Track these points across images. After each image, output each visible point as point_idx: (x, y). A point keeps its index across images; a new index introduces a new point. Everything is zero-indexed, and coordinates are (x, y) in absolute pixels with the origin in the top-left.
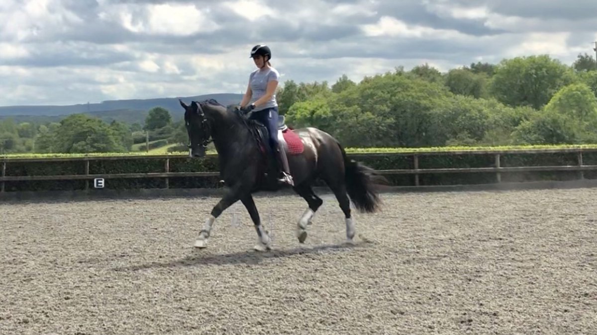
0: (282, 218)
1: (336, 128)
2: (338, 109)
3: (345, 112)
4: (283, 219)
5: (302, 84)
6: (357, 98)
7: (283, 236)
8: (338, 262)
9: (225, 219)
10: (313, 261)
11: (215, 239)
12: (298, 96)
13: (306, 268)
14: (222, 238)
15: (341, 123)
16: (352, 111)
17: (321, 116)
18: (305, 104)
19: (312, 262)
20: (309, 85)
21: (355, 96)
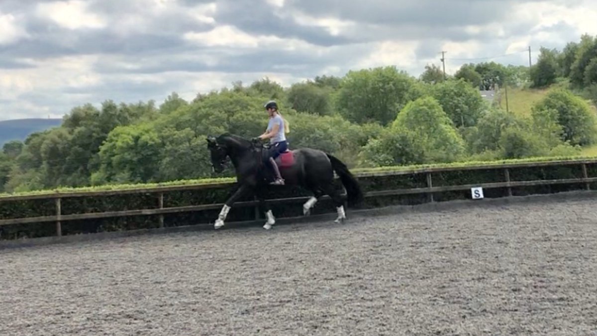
0: (98, 270)
1: (165, 157)
2: (167, 134)
3: (175, 137)
4: (99, 272)
5: (123, 105)
6: (190, 120)
7: (99, 294)
8: (165, 320)
9: (24, 278)
10: (135, 321)
11: (11, 305)
12: (118, 119)
13: (127, 331)
14: (20, 303)
15: (171, 149)
16: (184, 135)
17: (147, 143)
18: (127, 129)
19: (134, 323)
20: (132, 106)
21: (187, 117)
